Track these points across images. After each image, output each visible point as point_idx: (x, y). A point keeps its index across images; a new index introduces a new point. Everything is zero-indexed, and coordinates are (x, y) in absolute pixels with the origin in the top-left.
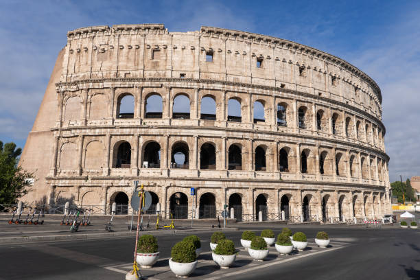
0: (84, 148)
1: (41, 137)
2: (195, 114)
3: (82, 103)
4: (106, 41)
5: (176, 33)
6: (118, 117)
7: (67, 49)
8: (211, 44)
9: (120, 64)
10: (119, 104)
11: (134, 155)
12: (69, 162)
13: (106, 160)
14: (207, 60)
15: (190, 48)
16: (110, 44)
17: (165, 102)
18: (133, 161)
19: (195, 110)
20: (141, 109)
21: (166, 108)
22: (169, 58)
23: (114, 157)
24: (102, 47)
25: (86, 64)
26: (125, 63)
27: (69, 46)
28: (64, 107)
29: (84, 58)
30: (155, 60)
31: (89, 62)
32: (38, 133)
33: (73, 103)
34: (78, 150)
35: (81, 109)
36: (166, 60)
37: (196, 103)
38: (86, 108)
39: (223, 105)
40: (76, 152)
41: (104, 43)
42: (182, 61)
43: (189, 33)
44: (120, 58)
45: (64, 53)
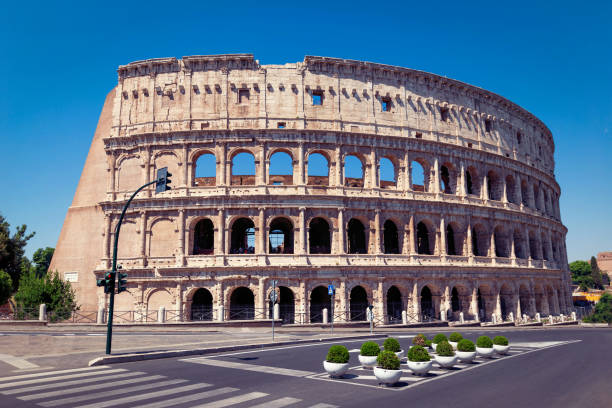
0: (148, 229)
1: (85, 214)
2: (301, 178)
3: (143, 166)
4: (173, 79)
5: (270, 66)
6: (193, 184)
7: (119, 90)
8: (318, 81)
9: (194, 110)
10: (194, 166)
11: (218, 237)
12: (128, 249)
13: (180, 244)
14: (315, 103)
15: (290, 87)
16: (179, 84)
17: (258, 162)
18: (217, 245)
19: (300, 173)
20: (225, 173)
21: (261, 170)
22: (262, 101)
23: (190, 240)
24: (168, 88)
25: (147, 111)
26: (201, 110)
27: (120, 86)
28: (117, 172)
29: (143, 103)
30: (242, 104)
31: (151, 109)
32: (82, 209)
33: (130, 166)
34: (139, 232)
35: (141, 174)
36: (258, 104)
37: (300, 163)
38: (149, 173)
39: (338, 164)
40: (137, 235)
41: (170, 82)
42: (280, 105)
43: (288, 65)
44: (194, 102)
45: (114, 96)
